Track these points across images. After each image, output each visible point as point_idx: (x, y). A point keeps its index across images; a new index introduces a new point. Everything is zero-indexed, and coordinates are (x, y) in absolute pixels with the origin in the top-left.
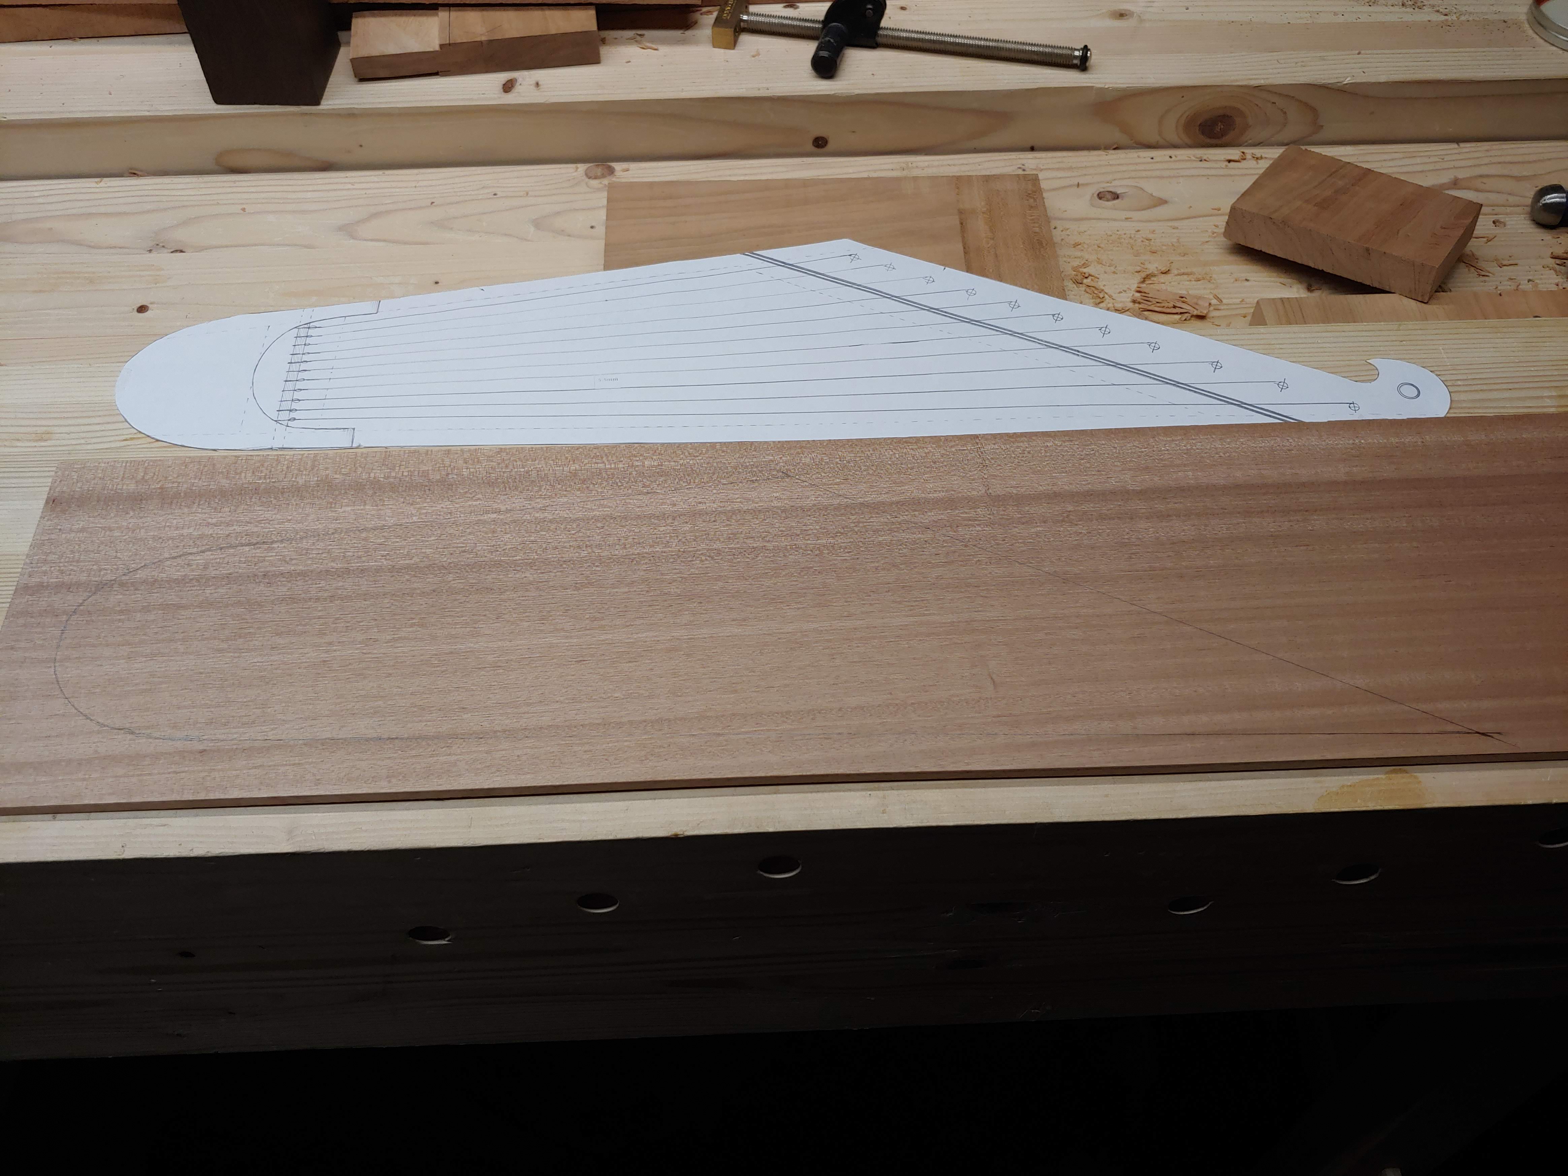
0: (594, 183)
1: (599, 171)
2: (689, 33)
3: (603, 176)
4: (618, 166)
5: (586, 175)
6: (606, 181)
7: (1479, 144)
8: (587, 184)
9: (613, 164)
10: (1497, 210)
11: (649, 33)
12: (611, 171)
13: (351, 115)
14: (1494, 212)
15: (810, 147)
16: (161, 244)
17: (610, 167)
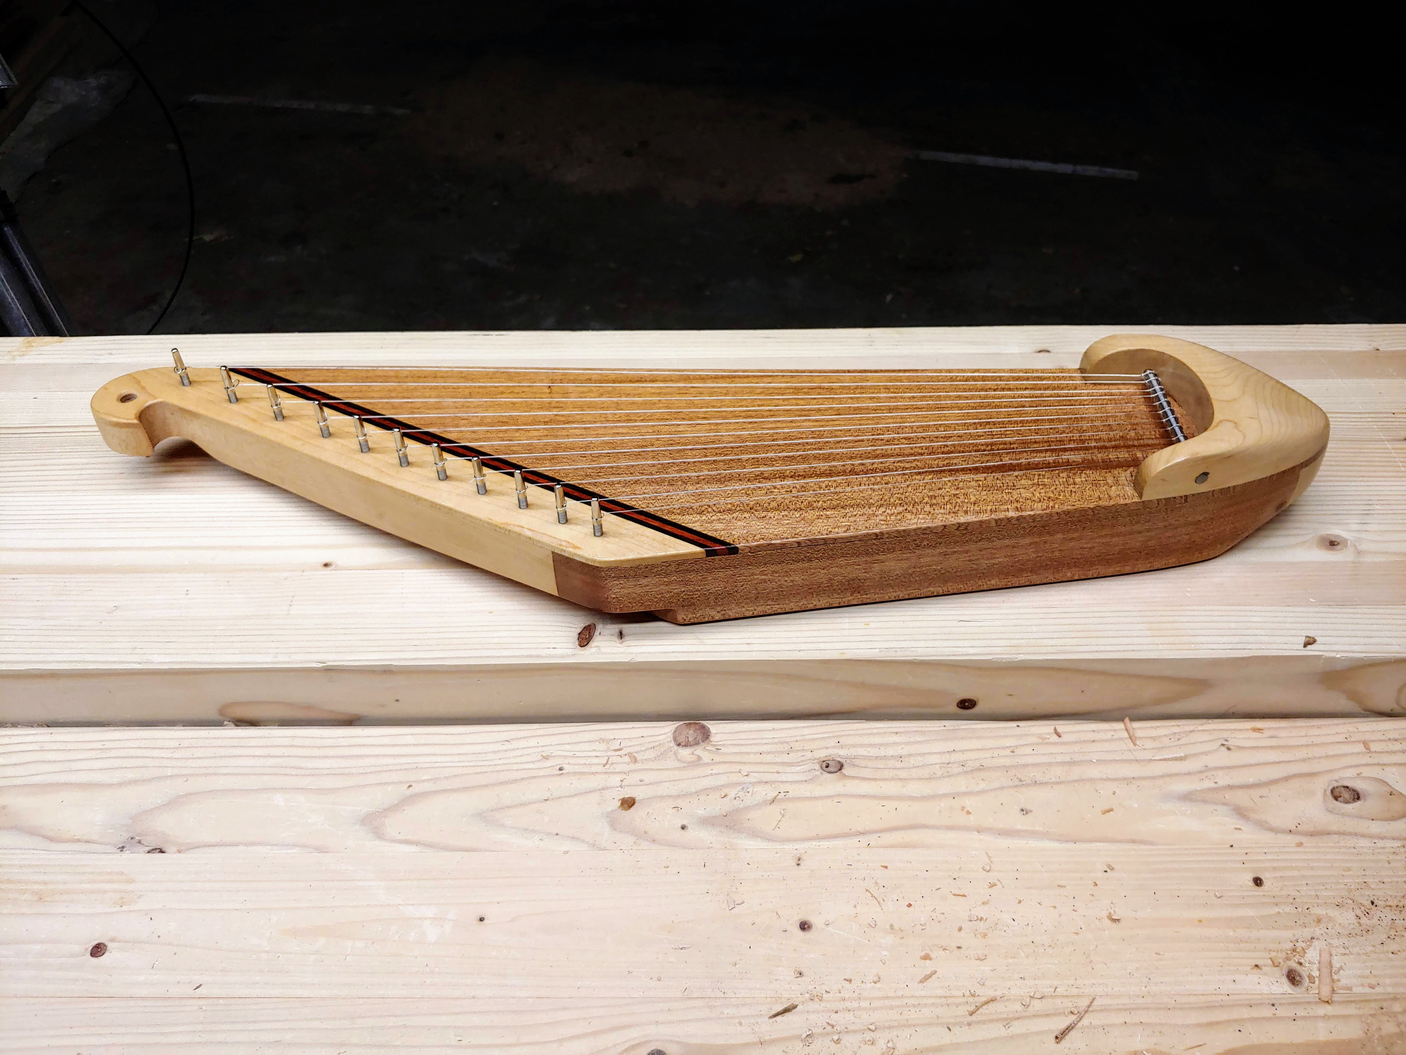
0: (685, 753)
1: (691, 734)
3: (696, 743)
4: (714, 727)
5: (675, 740)
6: (699, 752)
8: (675, 754)
9: (709, 725)
12: (706, 735)
15: (954, 709)
16: (137, 838)
17: (703, 727)
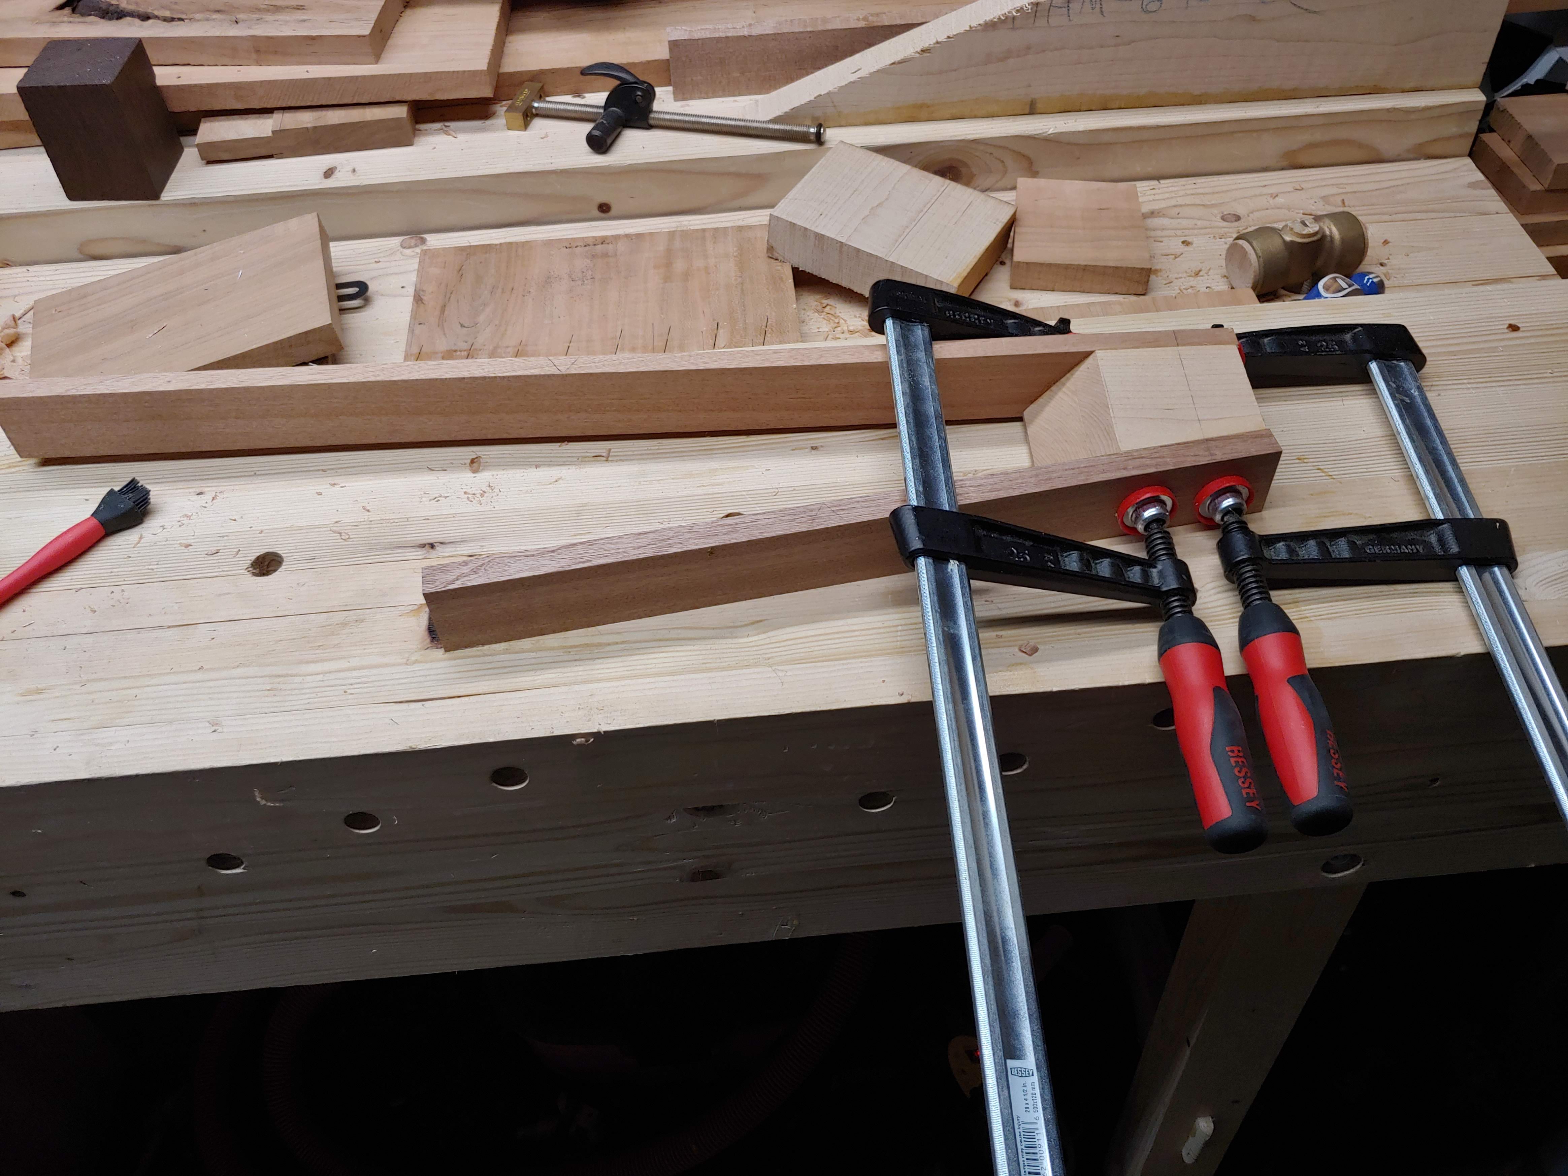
0: (408, 252)
1: (413, 242)
2: (488, 122)
3: (416, 246)
4: (427, 237)
5: (401, 246)
6: (418, 250)
7: (1176, 180)
8: (401, 253)
9: (424, 236)
10: (1187, 232)
11: (453, 125)
12: (423, 241)
13: (193, 204)
14: (1184, 234)
15: (596, 213)
17: (422, 238)
